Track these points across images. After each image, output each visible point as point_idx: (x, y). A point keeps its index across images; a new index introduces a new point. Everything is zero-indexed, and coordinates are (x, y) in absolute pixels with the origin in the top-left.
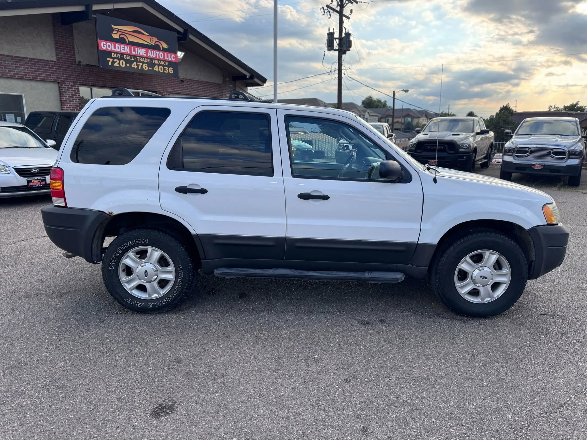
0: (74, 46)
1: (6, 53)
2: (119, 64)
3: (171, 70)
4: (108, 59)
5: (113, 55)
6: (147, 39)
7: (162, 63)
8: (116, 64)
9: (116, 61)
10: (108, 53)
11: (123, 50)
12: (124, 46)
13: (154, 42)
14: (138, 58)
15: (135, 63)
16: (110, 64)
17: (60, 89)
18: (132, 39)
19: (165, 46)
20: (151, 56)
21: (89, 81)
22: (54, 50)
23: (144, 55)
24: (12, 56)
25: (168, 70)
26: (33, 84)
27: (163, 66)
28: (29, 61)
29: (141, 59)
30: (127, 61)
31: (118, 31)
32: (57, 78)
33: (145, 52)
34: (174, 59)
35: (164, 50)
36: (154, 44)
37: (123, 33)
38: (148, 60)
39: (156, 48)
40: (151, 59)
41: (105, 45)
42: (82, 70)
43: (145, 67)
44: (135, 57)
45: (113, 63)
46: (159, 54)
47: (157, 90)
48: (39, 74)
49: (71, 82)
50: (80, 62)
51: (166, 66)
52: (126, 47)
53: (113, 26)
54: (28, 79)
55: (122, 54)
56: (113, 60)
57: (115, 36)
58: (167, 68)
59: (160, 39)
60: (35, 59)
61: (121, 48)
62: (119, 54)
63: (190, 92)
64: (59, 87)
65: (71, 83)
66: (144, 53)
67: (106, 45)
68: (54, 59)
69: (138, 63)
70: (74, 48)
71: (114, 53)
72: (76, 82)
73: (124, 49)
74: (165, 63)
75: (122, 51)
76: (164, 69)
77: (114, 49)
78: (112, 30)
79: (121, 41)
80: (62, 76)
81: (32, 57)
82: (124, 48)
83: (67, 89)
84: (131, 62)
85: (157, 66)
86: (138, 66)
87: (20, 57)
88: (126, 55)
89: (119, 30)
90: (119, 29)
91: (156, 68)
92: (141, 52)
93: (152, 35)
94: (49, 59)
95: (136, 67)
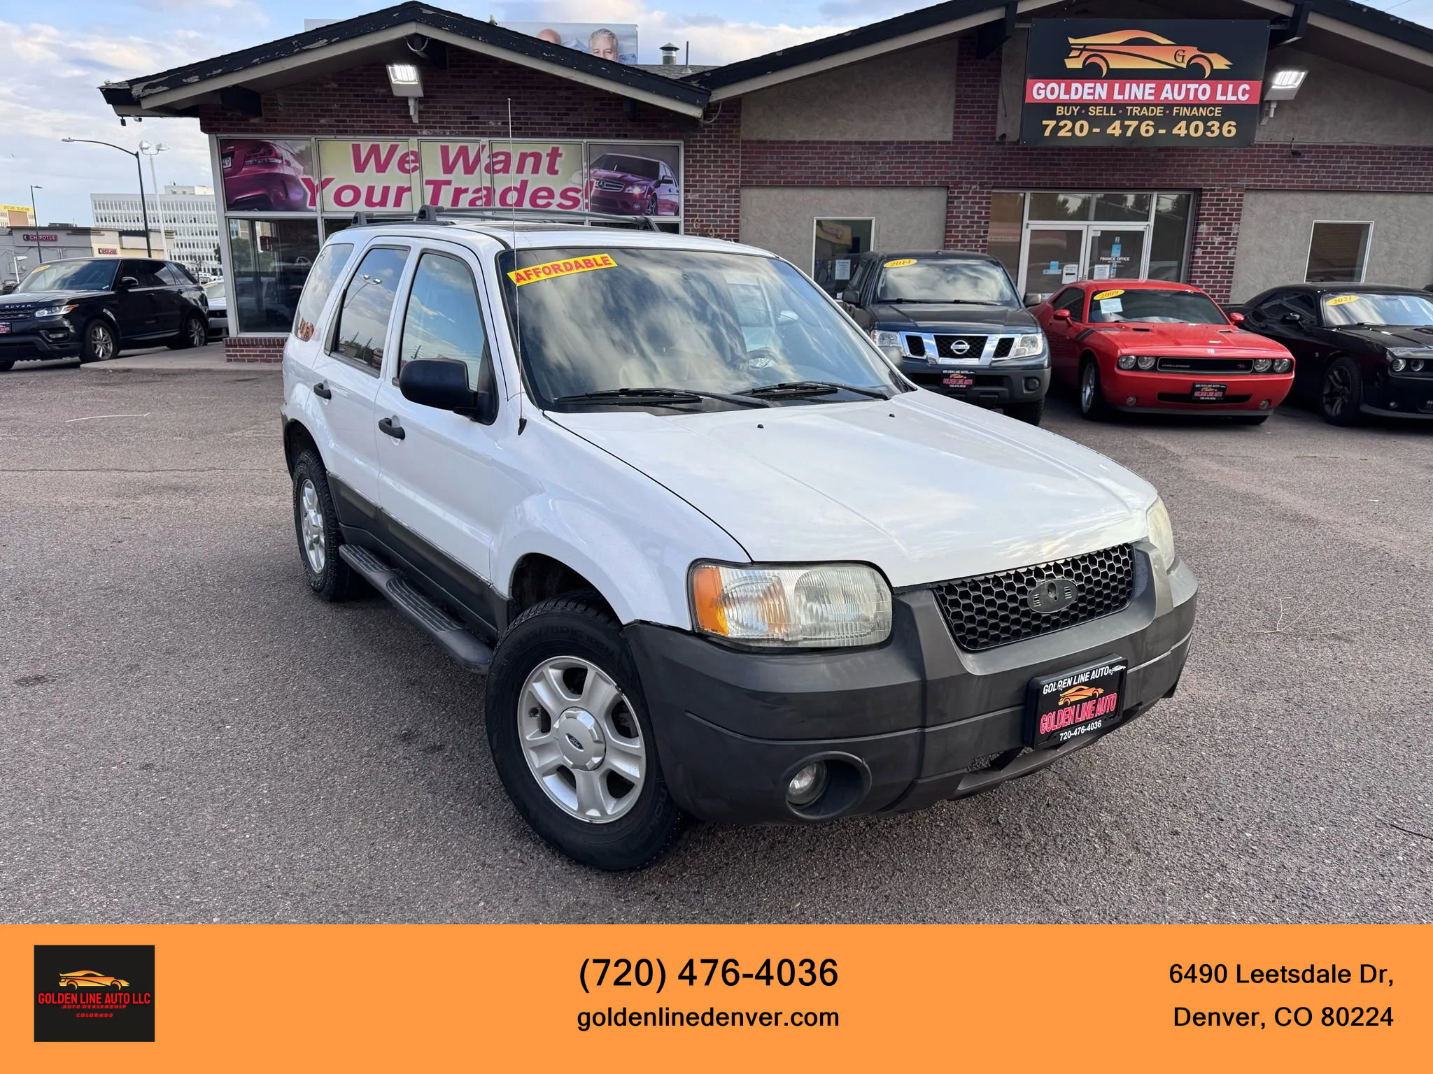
0: (996, 102)
1: (856, 138)
2: (1072, 130)
3: (1230, 129)
4: (1045, 122)
5: (1060, 111)
6: (1167, 54)
7: (1203, 112)
8: (1062, 133)
9: (1066, 125)
10: (1048, 109)
11: (1089, 94)
12: (1092, 85)
13: (1186, 60)
14: (1129, 108)
15: (1117, 123)
16: (1047, 133)
17: (949, 201)
18: (1117, 63)
19: (1220, 63)
20: (1171, 98)
21: (1016, 179)
22: (952, 115)
23: (1147, 97)
24: (864, 143)
25: (1220, 128)
26: (897, 195)
27: (1205, 120)
28: (895, 148)
29: (1136, 110)
30: (1093, 121)
31: (1082, 50)
32: (946, 178)
33: (1153, 91)
34: (1247, 96)
35: (1217, 75)
36: (1184, 66)
37: (1098, 51)
38: (1158, 112)
39: (1193, 73)
40: (1168, 106)
41: (1041, 91)
42: (1005, 154)
43: (1147, 130)
44: (1121, 110)
45: (1057, 129)
46: (1199, 90)
47: (1205, 185)
48: (910, 173)
49: (975, 183)
50: (1004, 136)
51: (1214, 118)
52: (1098, 85)
53: (1072, 41)
54: (887, 186)
55: (1084, 106)
56: (1058, 123)
57: (1073, 63)
58: (1217, 124)
59: (1206, 48)
60: (907, 142)
61: (1083, 91)
62: (1076, 105)
63: (1321, 182)
64: (948, 198)
65: (974, 187)
66: (1150, 94)
67: (1045, 89)
68: (949, 137)
69: (1127, 123)
70: (995, 107)
71: (1063, 104)
72: (986, 183)
73: (1091, 91)
74: (1211, 112)
75: (1086, 97)
76: (1207, 129)
77: (1063, 97)
78: (1069, 48)
79: (1090, 73)
80: (956, 173)
81: (903, 139)
82: (1094, 88)
83: (963, 200)
84: (1106, 122)
85: (1183, 124)
86: (1124, 128)
87: (878, 143)
88: (1096, 105)
89: (1087, 47)
90: (1085, 45)
91: (1180, 130)
92: (1141, 91)
93: (1180, 40)
94: (936, 140)
95: (1117, 132)
